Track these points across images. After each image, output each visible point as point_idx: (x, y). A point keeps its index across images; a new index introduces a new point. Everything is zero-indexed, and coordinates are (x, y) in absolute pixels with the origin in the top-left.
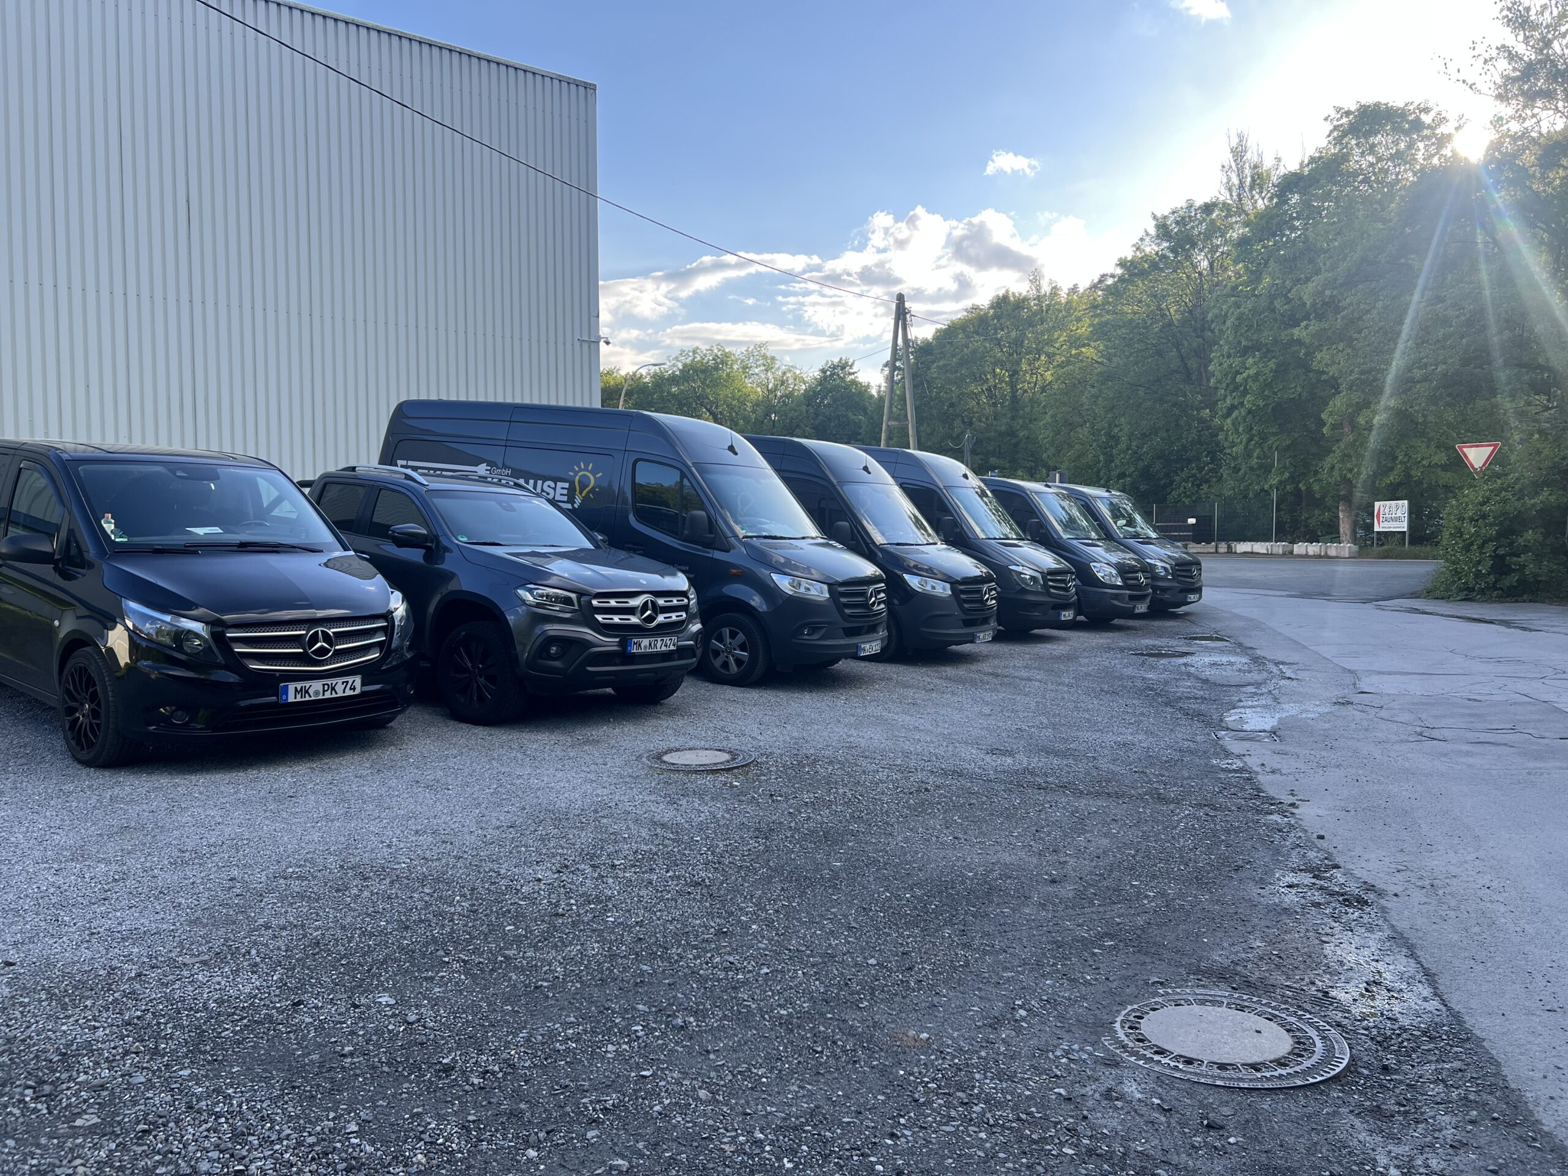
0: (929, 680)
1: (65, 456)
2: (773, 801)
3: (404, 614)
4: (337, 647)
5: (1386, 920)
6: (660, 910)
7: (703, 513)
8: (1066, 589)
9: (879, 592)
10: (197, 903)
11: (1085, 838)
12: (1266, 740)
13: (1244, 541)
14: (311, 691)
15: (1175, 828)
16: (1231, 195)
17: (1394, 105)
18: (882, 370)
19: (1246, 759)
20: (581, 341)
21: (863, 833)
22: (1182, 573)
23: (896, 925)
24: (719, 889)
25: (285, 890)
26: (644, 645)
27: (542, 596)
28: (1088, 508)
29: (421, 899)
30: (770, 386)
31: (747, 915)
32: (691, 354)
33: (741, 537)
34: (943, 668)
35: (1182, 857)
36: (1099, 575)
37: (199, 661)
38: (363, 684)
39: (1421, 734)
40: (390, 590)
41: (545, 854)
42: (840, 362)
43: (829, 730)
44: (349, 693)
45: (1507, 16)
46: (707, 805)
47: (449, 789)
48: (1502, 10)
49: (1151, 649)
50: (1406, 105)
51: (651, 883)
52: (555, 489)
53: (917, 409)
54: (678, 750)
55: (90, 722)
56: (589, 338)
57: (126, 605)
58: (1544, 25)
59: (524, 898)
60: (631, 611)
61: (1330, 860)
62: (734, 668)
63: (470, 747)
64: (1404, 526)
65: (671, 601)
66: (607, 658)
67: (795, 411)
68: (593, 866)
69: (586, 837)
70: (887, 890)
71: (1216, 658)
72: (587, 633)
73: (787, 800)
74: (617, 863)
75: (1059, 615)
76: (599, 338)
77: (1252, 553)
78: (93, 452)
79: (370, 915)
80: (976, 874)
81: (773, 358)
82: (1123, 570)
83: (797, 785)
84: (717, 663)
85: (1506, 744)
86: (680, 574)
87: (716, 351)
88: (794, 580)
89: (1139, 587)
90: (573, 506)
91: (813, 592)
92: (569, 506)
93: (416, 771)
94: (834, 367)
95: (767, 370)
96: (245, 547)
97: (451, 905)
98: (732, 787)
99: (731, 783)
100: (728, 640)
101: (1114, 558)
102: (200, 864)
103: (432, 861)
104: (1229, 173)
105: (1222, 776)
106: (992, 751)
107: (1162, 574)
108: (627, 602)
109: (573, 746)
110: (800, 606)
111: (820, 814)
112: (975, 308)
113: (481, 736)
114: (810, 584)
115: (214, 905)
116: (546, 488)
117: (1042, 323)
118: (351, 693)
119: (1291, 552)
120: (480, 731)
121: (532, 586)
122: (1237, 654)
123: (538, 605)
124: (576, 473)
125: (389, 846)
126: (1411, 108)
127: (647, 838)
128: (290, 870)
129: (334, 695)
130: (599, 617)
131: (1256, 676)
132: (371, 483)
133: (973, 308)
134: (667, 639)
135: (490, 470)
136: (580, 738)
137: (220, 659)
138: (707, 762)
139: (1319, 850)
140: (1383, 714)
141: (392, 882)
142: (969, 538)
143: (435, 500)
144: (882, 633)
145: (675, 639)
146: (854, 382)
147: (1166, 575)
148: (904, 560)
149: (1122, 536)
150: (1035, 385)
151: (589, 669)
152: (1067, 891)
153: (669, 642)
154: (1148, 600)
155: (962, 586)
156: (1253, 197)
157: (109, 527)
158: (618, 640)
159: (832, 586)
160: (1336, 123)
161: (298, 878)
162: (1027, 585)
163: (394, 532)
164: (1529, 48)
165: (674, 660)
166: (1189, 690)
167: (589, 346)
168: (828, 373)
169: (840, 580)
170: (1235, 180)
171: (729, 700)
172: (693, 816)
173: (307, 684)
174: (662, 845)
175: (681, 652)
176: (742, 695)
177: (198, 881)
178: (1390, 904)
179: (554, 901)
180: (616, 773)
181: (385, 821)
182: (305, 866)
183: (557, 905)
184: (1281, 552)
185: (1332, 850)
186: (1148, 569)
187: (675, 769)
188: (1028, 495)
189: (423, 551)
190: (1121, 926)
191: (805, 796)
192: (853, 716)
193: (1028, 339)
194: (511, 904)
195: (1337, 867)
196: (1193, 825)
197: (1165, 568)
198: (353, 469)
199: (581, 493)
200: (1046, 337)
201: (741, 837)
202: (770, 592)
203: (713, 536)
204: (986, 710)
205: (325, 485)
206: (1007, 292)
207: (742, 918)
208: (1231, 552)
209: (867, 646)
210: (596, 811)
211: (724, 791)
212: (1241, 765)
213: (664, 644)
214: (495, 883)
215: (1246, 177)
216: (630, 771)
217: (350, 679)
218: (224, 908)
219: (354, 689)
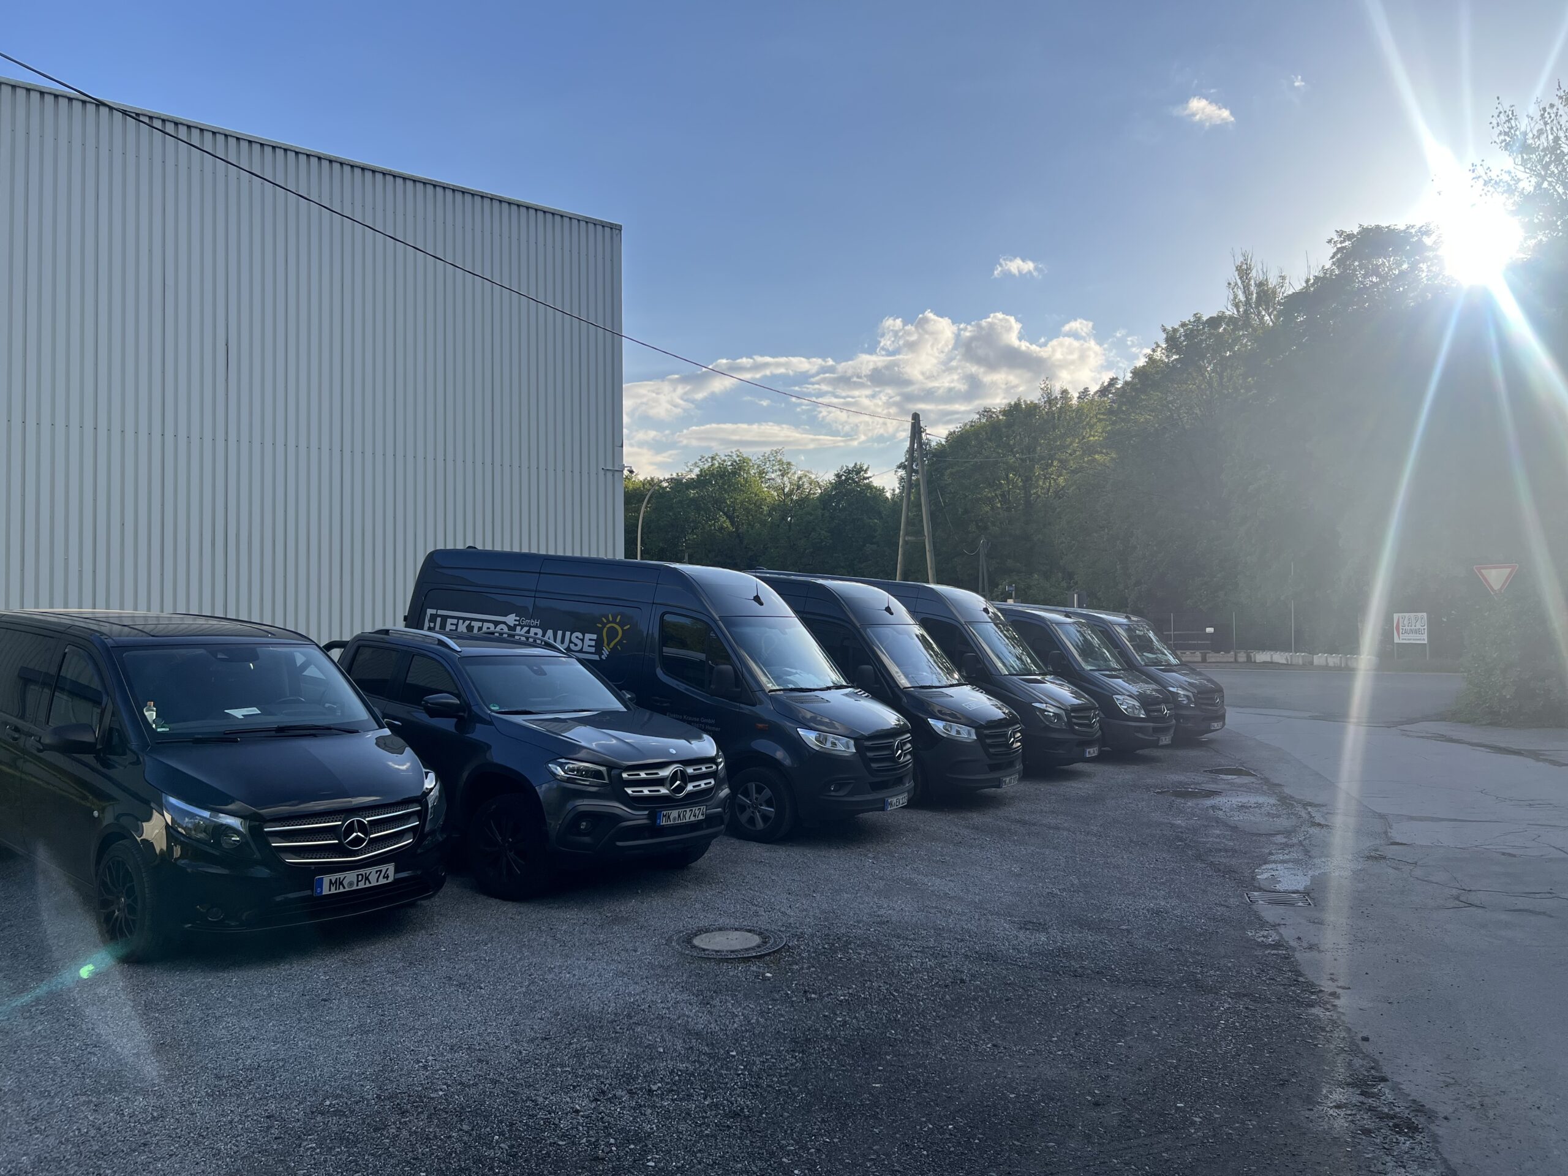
0: (956, 831)
1: (109, 642)
2: (807, 1000)
3: (438, 794)
4: (371, 836)
5: (1438, 1153)
6: (700, 1151)
7: (729, 667)
8: (1090, 726)
9: (905, 744)
10: (235, 1149)
11: (1125, 1043)
12: (1300, 904)
13: (1264, 650)
14: (345, 883)
15: (1215, 1027)
16: (1238, 311)
17: (1396, 227)
18: (896, 471)
19: (1282, 930)
20: (606, 470)
21: (901, 1041)
22: (1205, 702)
23: (940, 1166)
24: (758, 1121)
25: (323, 1130)
26: (673, 817)
27: (572, 770)
28: (1106, 633)
29: (460, 1140)
30: (786, 490)
31: (789, 1155)
32: (709, 460)
33: (767, 691)
34: (969, 815)
35: (1225, 1067)
36: (1123, 707)
37: (237, 857)
38: (396, 871)
39: (1457, 898)
40: (424, 770)
41: (581, 1076)
42: (855, 467)
43: (859, 900)
44: (382, 881)
45: (1505, 140)
46: (740, 1005)
47: (481, 988)
48: (1500, 134)
49: (1177, 787)
50: (1408, 228)
51: (689, 1114)
52: (583, 640)
53: (933, 516)
54: (707, 931)
55: (125, 918)
56: (613, 465)
57: (166, 801)
58: (1541, 148)
59: (563, 1137)
60: (661, 782)
61: (1377, 1071)
62: (760, 824)
63: (500, 929)
64: (1423, 639)
65: (701, 769)
66: (636, 832)
67: (811, 514)
68: (630, 1092)
69: (620, 1053)
70: (929, 1121)
71: (1243, 799)
72: (617, 807)
73: (821, 998)
74: (654, 1088)
75: (1084, 752)
76: (623, 467)
77: (1272, 663)
78: (135, 636)
79: (409, 1162)
80: (1018, 1096)
81: (789, 464)
82: (1145, 701)
83: (830, 978)
84: (744, 818)
85: (1544, 913)
86: (705, 736)
87: (735, 457)
88: (820, 735)
89: (1163, 718)
90: (600, 657)
91: (840, 747)
92: (596, 657)
93: (447, 963)
94: (849, 472)
95: (783, 475)
96: (284, 732)
97: (490, 1147)
98: (765, 979)
99: (763, 974)
100: (755, 795)
101: (1134, 689)
102: (238, 1096)
103: (469, 1086)
104: (1235, 290)
105: (1258, 953)
106: (1024, 926)
107: (1185, 702)
108: (657, 774)
109: (602, 926)
110: (826, 760)
111: (855, 1017)
112: (987, 412)
113: (510, 915)
114: (836, 739)
115: (253, 1153)
116: (574, 639)
117: (1054, 430)
118: (385, 881)
119: (1312, 663)
120: (510, 909)
121: (563, 760)
122: (1264, 793)
123: (569, 780)
124: (604, 625)
125: (425, 1067)
126: (1413, 231)
127: (683, 1052)
128: (328, 1103)
129: (368, 885)
130: (629, 791)
131: (1284, 823)
132: (405, 648)
133: (985, 411)
134: (696, 810)
135: (519, 621)
136: (609, 915)
137: (257, 856)
138: (738, 947)
139: (1366, 1056)
140: (1418, 872)
141: (430, 1117)
142: (991, 674)
143: (468, 668)
144: (909, 784)
145: (703, 808)
146: (869, 487)
147: (1189, 703)
148: (929, 704)
149: (1143, 663)
150: (1049, 491)
151: (619, 844)
152: (1112, 1115)
153: (697, 812)
154: (1172, 731)
155: (985, 728)
156: (1259, 312)
157: (151, 715)
158: (647, 812)
159: (858, 740)
160: (1339, 246)
161: (335, 1113)
162: (1052, 722)
163: (427, 702)
164: (1528, 171)
165: (702, 829)
166: (1218, 840)
167: (613, 475)
168: (843, 478)
169: (866, 734)
170: (1241, 297)
171: (756, 861)
172: (727, 1023)
173: (341, 875)
174: (699, 1062)
175: (710, 820)
176: (768, 854)
177: (236, 1120)
178: (1441, 1130)
179: (593, 1140)
180: (646, 962)
181: (420, 1033)
182: (341, 1096)
183: (596, 1145)
184: (1301, 662)
185: (1377, 1056)
186: (1171, 699)
187: (706, 956)
188: (1048, 626)
189: (455, 720)
190: (1169, 1163)
191: (840, 992)
192: (881, 878)
193: (1040, 445)
194: (550, 1144)
195: (1384, 1079)
196: (1233, 1023)
197: (1187, 697)
198: (387, 632)
199: (608, 645)
200: (1058, 443)
201: (778, 1051)
202: (797, 746)
203: (739, 690)
204: (1016, 869)
205: (359, 647)
206: (1019, 400)
207: (784, 1160)
208: (1251, 662)
209: (894, 800)
210: (629, 1016)
211: (757, 986)
212: (1277, 938)
213: (693, 814)
214: (533, 1116)
215: (1252, 294)
216: (661, 958)
217: (383, 868)
218: (263, 1156)
219: (387, 877)
